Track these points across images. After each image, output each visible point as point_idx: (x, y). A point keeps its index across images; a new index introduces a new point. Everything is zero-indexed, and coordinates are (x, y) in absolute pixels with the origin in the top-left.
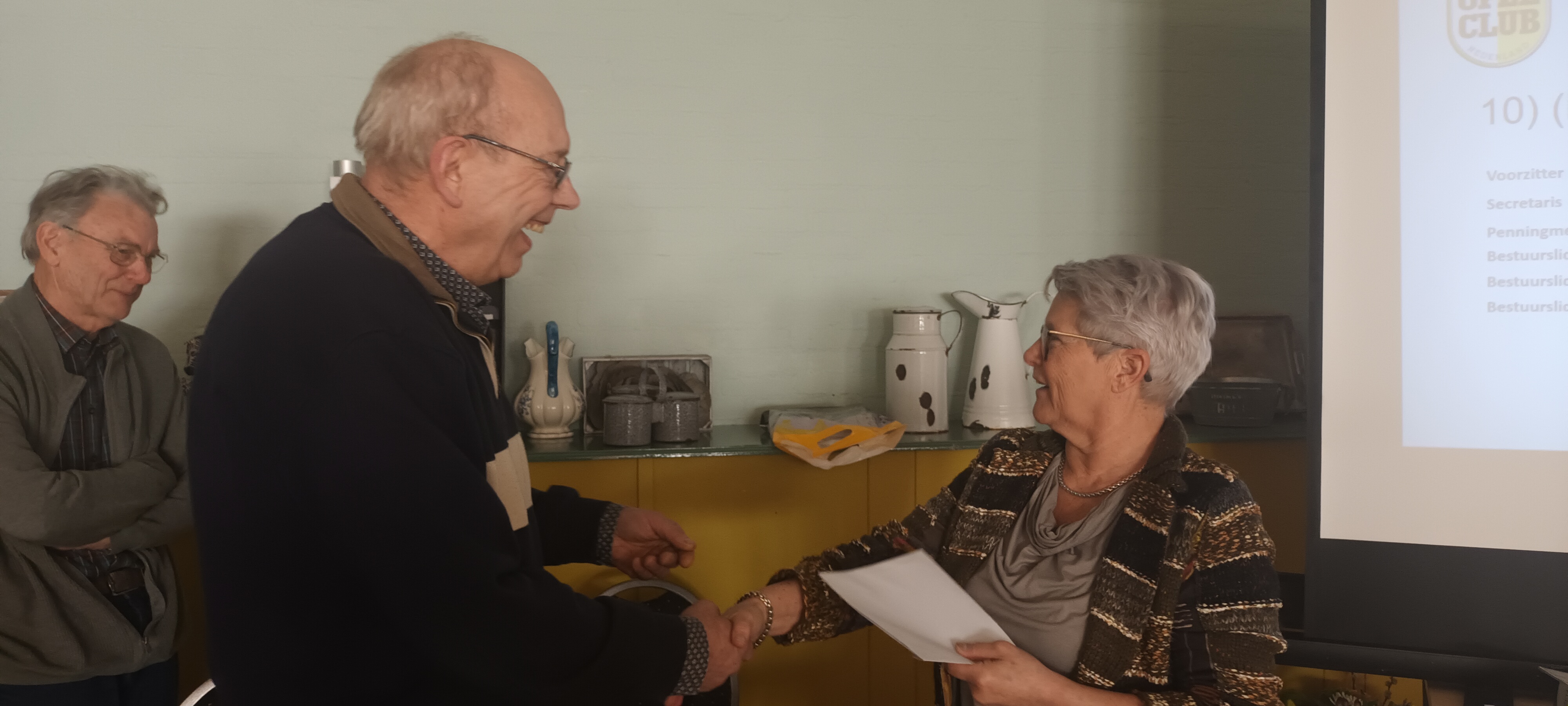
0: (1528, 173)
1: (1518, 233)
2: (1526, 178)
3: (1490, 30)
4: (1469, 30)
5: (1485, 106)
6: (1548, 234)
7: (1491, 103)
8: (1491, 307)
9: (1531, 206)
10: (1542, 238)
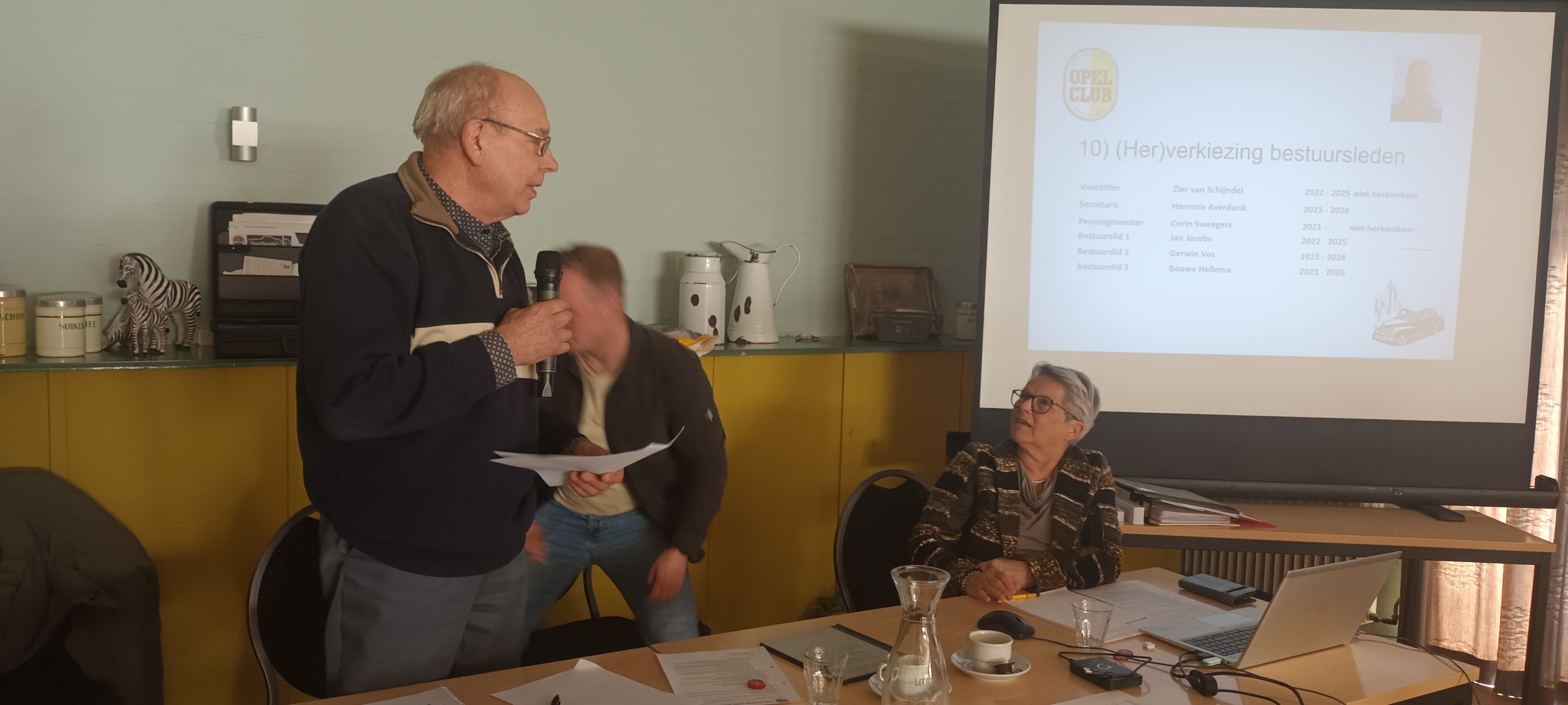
0: (1102, 187)
1: (1095, 222)
2: (1101, 189)
3: (1086, 98)
4: (1074, 97)
5: (1081, 144)
6: (1110, 223)
7: (1084, 143)
8: (1080, 266)
9: (1103, 207)
10: (1107, 226)
